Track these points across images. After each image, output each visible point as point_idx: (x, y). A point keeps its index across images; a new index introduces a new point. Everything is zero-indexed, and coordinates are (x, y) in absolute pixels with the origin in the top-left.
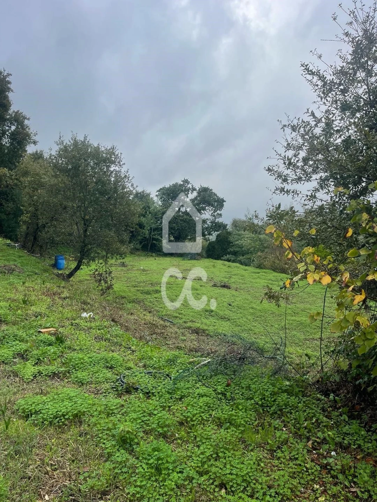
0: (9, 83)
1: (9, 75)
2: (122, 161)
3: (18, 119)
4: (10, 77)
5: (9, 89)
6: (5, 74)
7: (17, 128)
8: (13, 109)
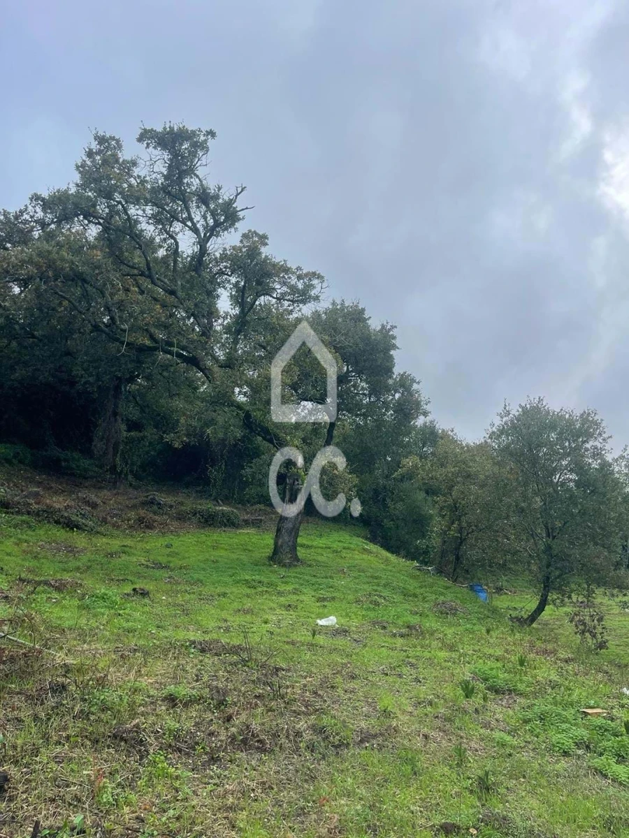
0: (394, 338)
1: (393, 327)
2: (605, 432)
3: (405, 383)
4: (395, 330)
5: (394, 347)
6: (389, 327)
7: (403, 394)
8: (397, 370)
